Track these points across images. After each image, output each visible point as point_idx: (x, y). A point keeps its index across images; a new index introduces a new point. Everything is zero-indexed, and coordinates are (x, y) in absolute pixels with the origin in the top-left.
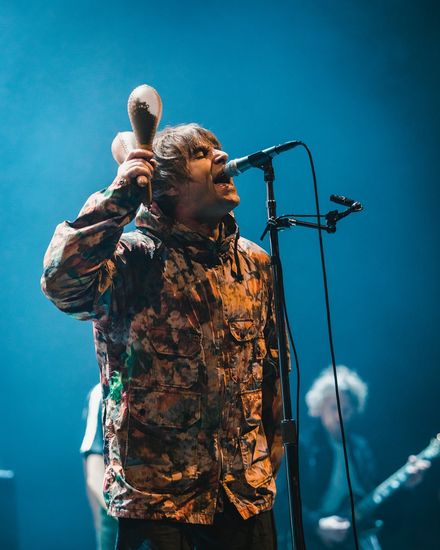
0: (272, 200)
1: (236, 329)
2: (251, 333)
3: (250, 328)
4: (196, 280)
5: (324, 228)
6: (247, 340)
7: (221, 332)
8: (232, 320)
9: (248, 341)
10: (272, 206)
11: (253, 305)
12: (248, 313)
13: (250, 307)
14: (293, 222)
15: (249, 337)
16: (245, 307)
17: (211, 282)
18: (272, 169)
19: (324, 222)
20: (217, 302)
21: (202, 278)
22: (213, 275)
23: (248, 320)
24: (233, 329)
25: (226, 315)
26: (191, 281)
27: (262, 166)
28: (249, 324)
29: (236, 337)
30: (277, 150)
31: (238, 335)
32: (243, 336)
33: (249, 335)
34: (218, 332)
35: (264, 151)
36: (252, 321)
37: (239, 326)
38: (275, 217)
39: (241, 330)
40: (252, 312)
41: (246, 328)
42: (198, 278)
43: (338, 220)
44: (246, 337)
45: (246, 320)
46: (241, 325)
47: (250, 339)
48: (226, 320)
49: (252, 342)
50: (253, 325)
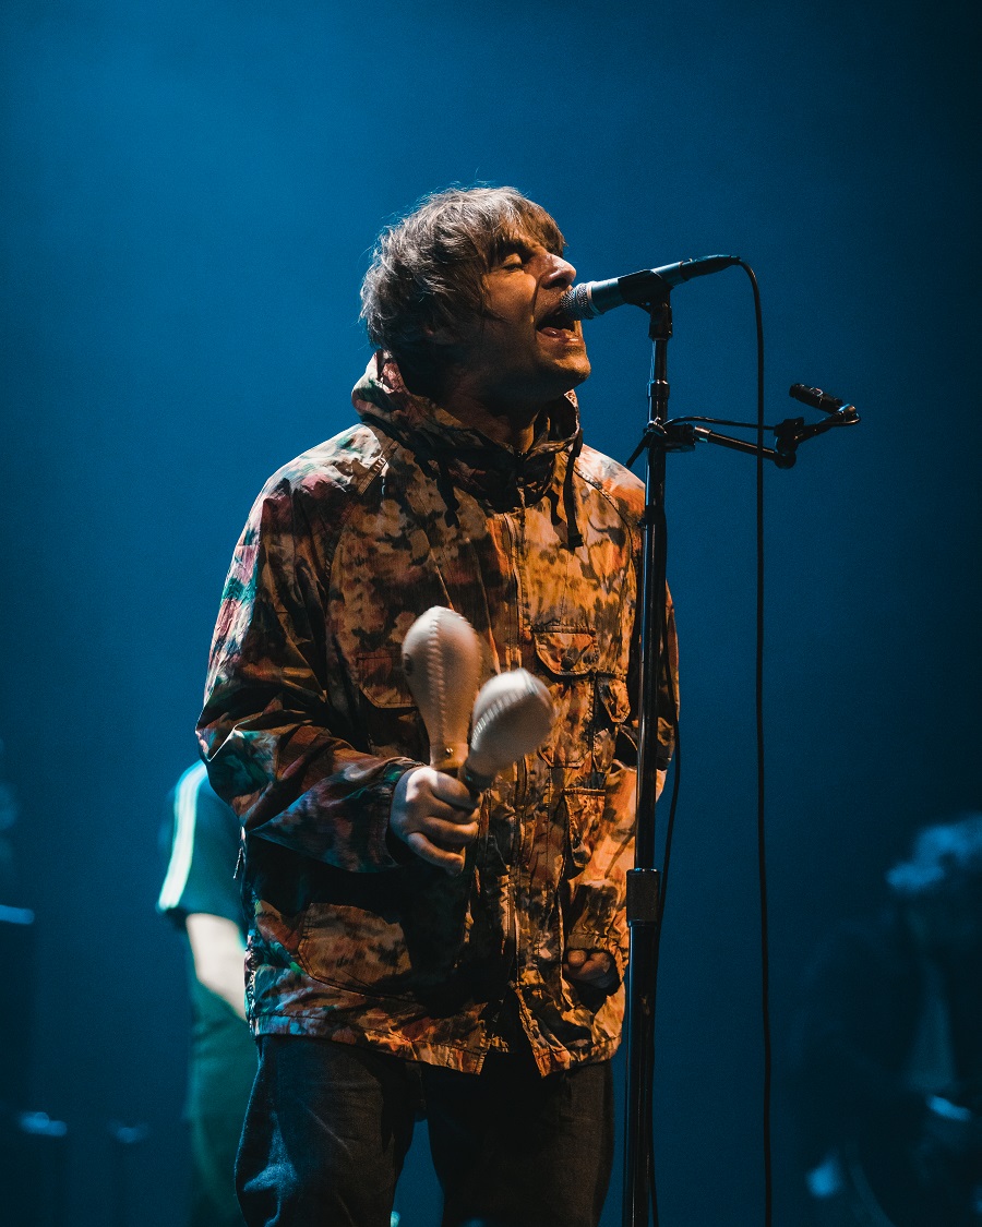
0: (661, 380)
1: (551, 647)
2: (587, 660)
3: (585, 648)
4: (460, 536)
5: (768, 456)
6: (577, 673)
7: (514, 653)
8: (543, 628)
9: (582, 677)
10: (661, 394)
11: (598, 600)
12: (584, 616)
13: (589, 604)
14: (703, 435)
15: (582, 668)
16: (577, 603)
17: (496, 543)
18: (670, 311)
19: (771, 441)
20: (506, 586)
21: (477, 533)
22: (504, 527)
23: (582, 632)
24: (544, 647)
25: (527, 616)
26: (449, 539)
27: (648, 304)
28: (585, 640)
29: (551, 664)
30: (683, 273)
31: (555, 660)
32: (567, 665)
33: (582, 664)
34: (508, 653)
35: (654, 270)
36: (592, 634)
37: (558, 641)
38: (664, 418)
39: (562, 651)
40: (593, 613)
41: (576, 650)
42: (465, 534)
43: (800, 440)
44: (575, 668)
45: (576, 632)
46: (565, 640)
47: (584, 672)
48: (526, 625)
49: (590, 680)
50: (594, 642)
